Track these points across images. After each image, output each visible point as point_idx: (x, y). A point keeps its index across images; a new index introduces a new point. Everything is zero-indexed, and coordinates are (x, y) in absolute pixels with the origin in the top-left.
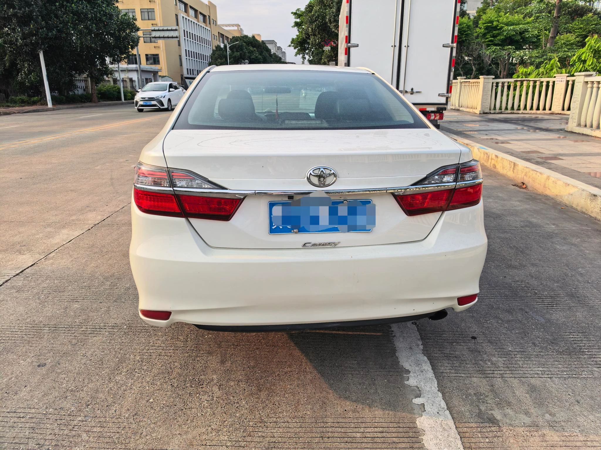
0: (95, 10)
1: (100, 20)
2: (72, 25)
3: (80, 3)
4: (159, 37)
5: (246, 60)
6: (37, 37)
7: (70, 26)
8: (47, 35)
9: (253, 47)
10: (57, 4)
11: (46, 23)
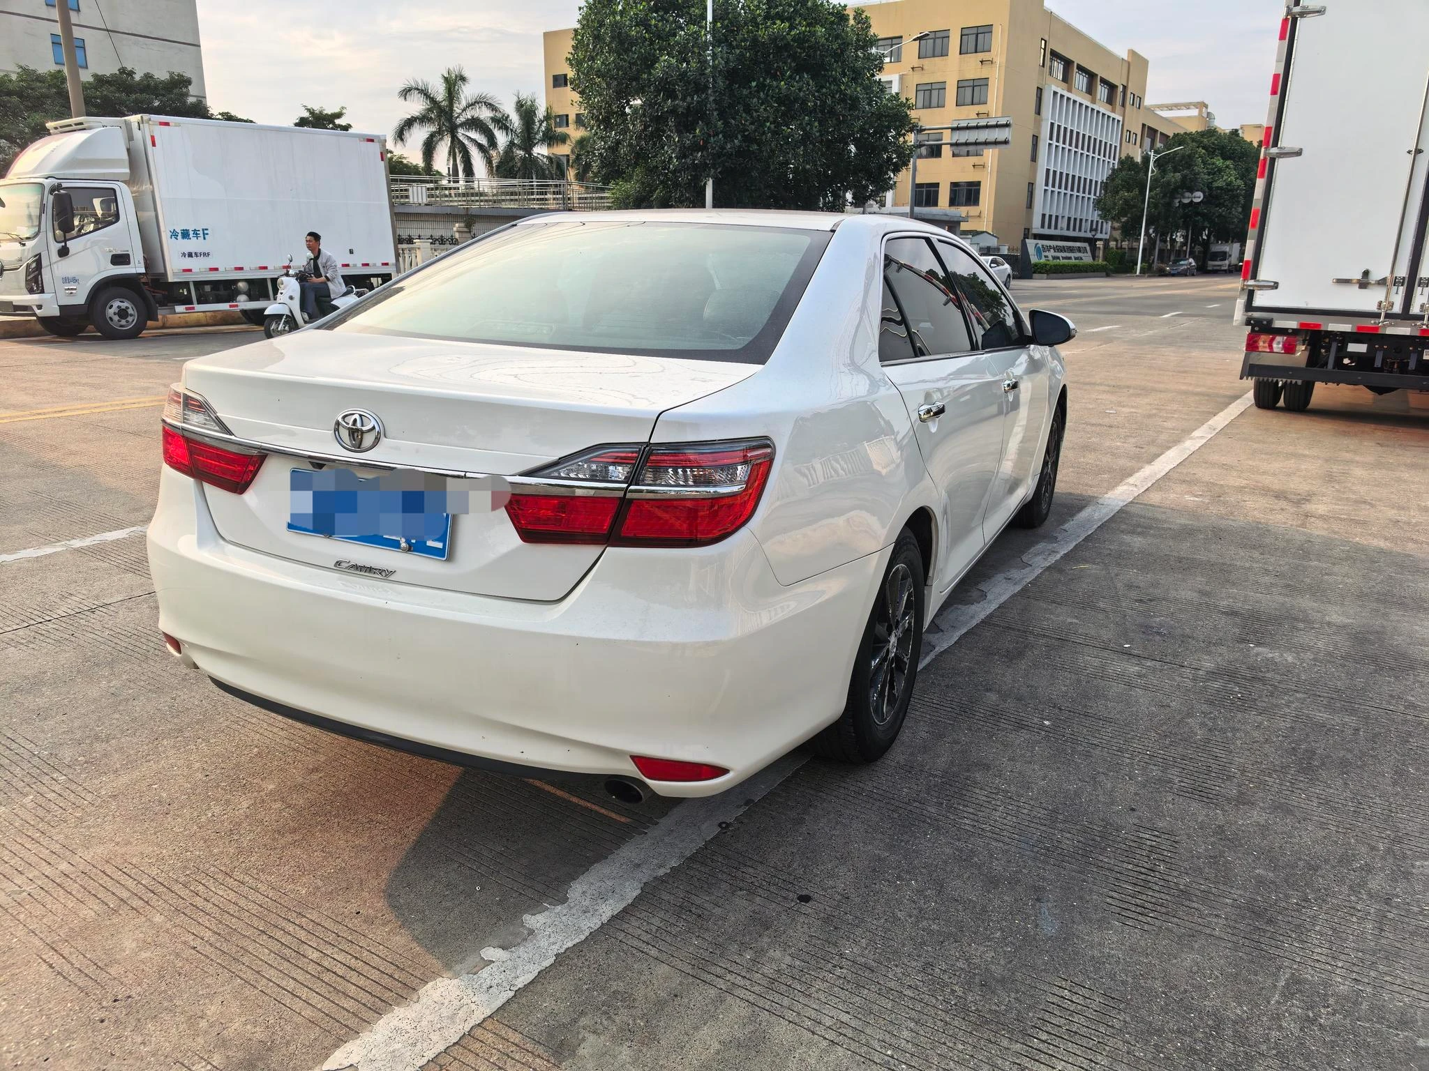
0: (824, 90)
1: (832, 112)
2: (772, 126)
3: (798, 78)
4: (986, 143)
5: (1198, 190)
6: (705, 153)
7: (769, 128)
8: (723, 148)
9: (1225, 158)
10: (754, 84)
11: (726, 124)
